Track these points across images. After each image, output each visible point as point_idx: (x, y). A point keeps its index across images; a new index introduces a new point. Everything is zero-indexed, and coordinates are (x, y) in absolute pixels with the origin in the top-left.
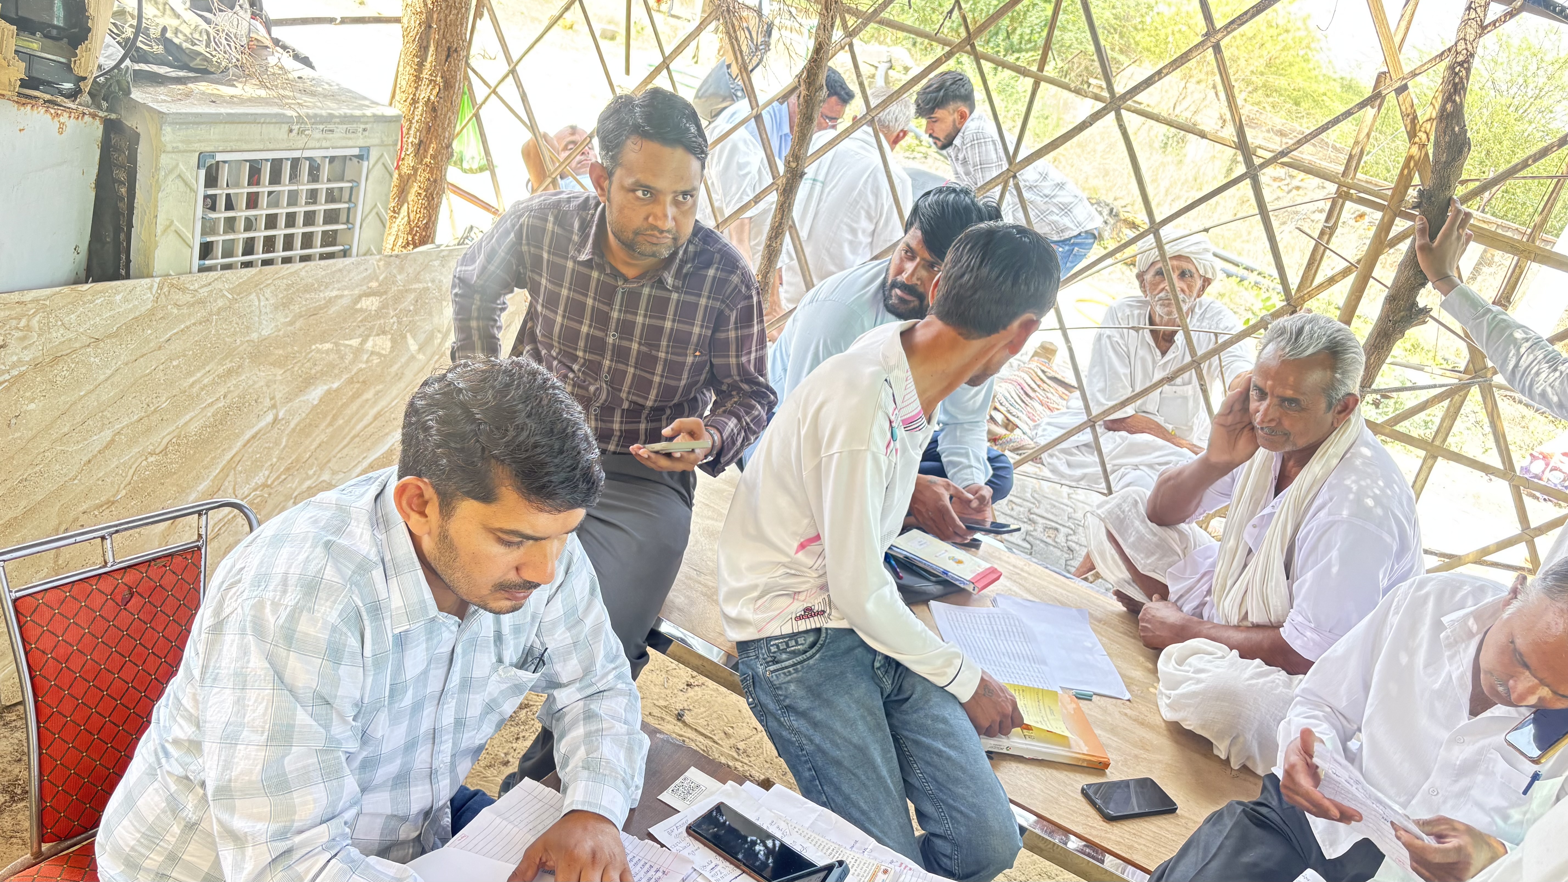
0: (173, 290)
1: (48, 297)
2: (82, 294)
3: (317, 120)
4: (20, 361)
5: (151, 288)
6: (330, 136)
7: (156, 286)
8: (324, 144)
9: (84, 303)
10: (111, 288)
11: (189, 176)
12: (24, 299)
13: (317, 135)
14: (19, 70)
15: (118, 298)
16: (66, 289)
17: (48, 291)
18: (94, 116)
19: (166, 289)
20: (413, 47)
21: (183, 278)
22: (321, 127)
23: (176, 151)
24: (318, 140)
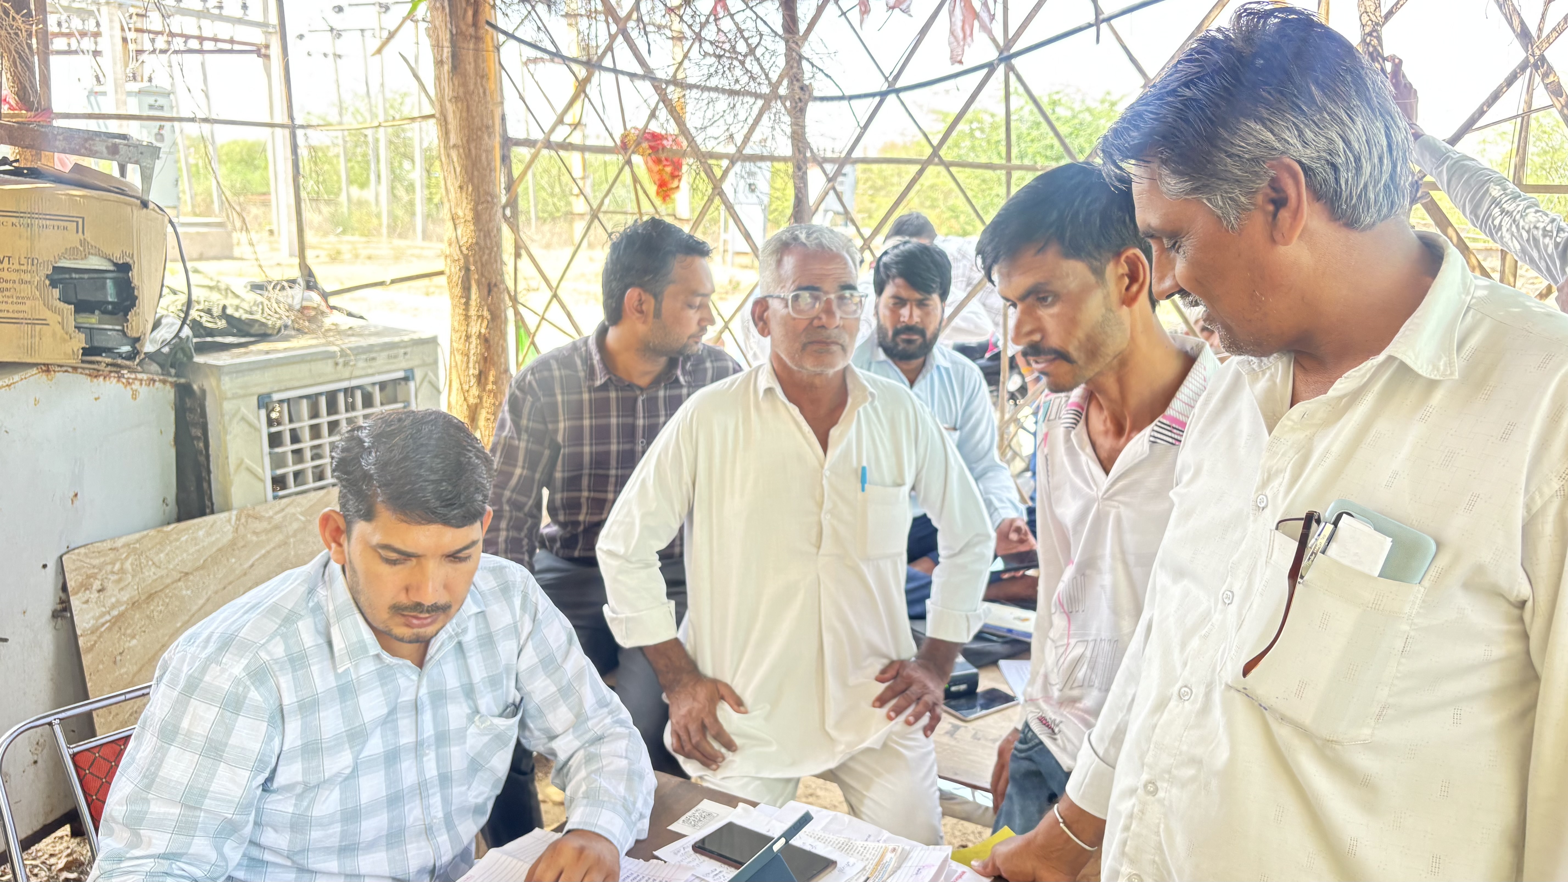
0: (250, 520)
1: (138, 541)
2: (168, 534)
3: (359, 351)
4: (118, 601)
5: (229, 521)
6: (374, 364)
7: (234, 518)
8: (370, 371)
9: (171, 542)
10: (194, 525)
11: (251, 418)
12: (115, 545)
13: (361, 364)
14: (79, 341)
15: (201, 533)
16: (152, 533)
17: (137, 536)
18: (164, 382)
19: (243, 520)
20: (458, 291)
21: (257, 508)
22: (364, 357)
23: (236, 397)
24: (363, 368)
